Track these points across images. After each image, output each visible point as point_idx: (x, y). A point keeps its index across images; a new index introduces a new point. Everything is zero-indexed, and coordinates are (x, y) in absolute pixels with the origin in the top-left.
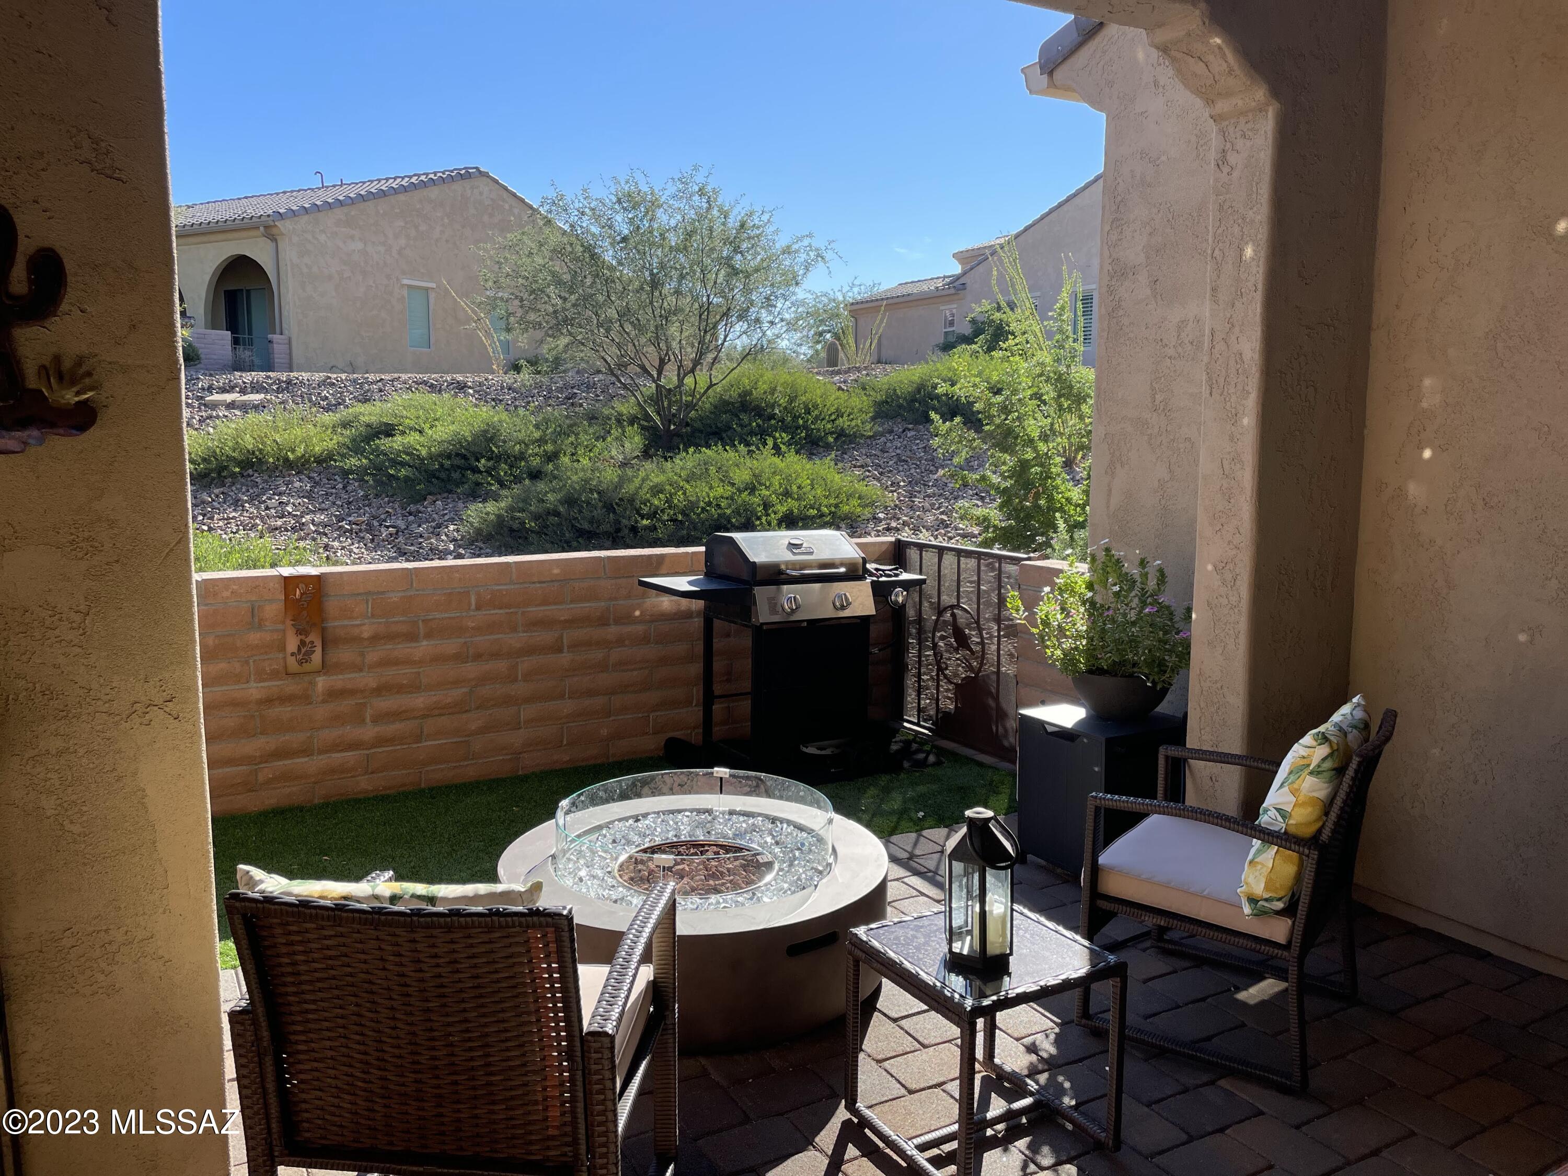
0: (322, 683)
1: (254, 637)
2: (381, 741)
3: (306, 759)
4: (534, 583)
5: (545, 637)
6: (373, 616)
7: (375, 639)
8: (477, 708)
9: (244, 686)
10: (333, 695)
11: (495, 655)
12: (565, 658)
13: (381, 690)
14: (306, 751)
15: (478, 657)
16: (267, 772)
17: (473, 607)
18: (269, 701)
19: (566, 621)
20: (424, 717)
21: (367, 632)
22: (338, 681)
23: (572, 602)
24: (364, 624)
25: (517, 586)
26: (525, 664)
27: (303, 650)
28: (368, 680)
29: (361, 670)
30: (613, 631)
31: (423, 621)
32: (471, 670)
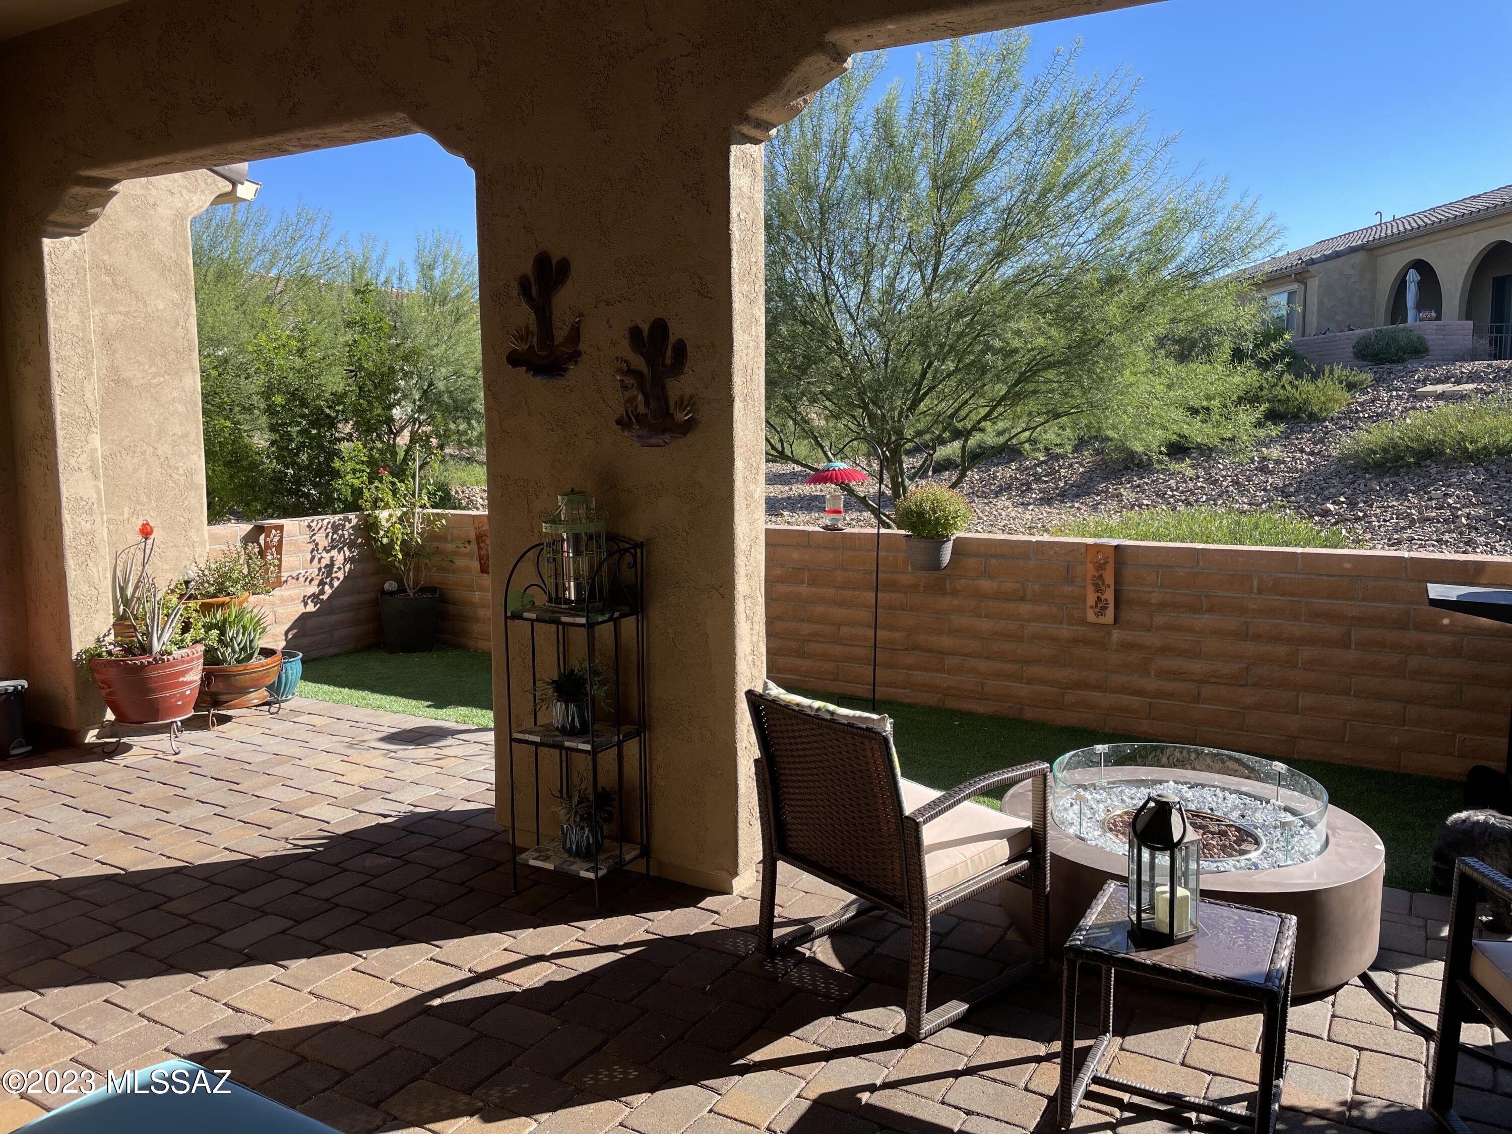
0: (1117, 635)
1: (1067, 589)
2: (1160, 694)
3: (1101, 694)
4: (1321, 575)
5: (1332, 631)
6: (1161, 586)
7: (1162, 605)
8: (1254, 685)
9: (1059, 626)
10: (1125, 646)
11: (1276, 639)
12: (1352, 655)
13: (1164, 650)
14: (1100, 687)
15: (1257, 637)
16: (1071, 697)
17: (1255, 590)
18: (1075, 641)
19: (1354, 618)
20: (1202, 682)
21: (1155, 598)
22: (1129, 636)
23: (1363, 599)
24: (1153, 592)
25: (1302, 576)
26: (1306, 653)
27: (1100, 605)
28: (1153, 640)
29: (1149, 630)
30: (1412, 636)
31: (1206, 596)
32: (1250, 648)
